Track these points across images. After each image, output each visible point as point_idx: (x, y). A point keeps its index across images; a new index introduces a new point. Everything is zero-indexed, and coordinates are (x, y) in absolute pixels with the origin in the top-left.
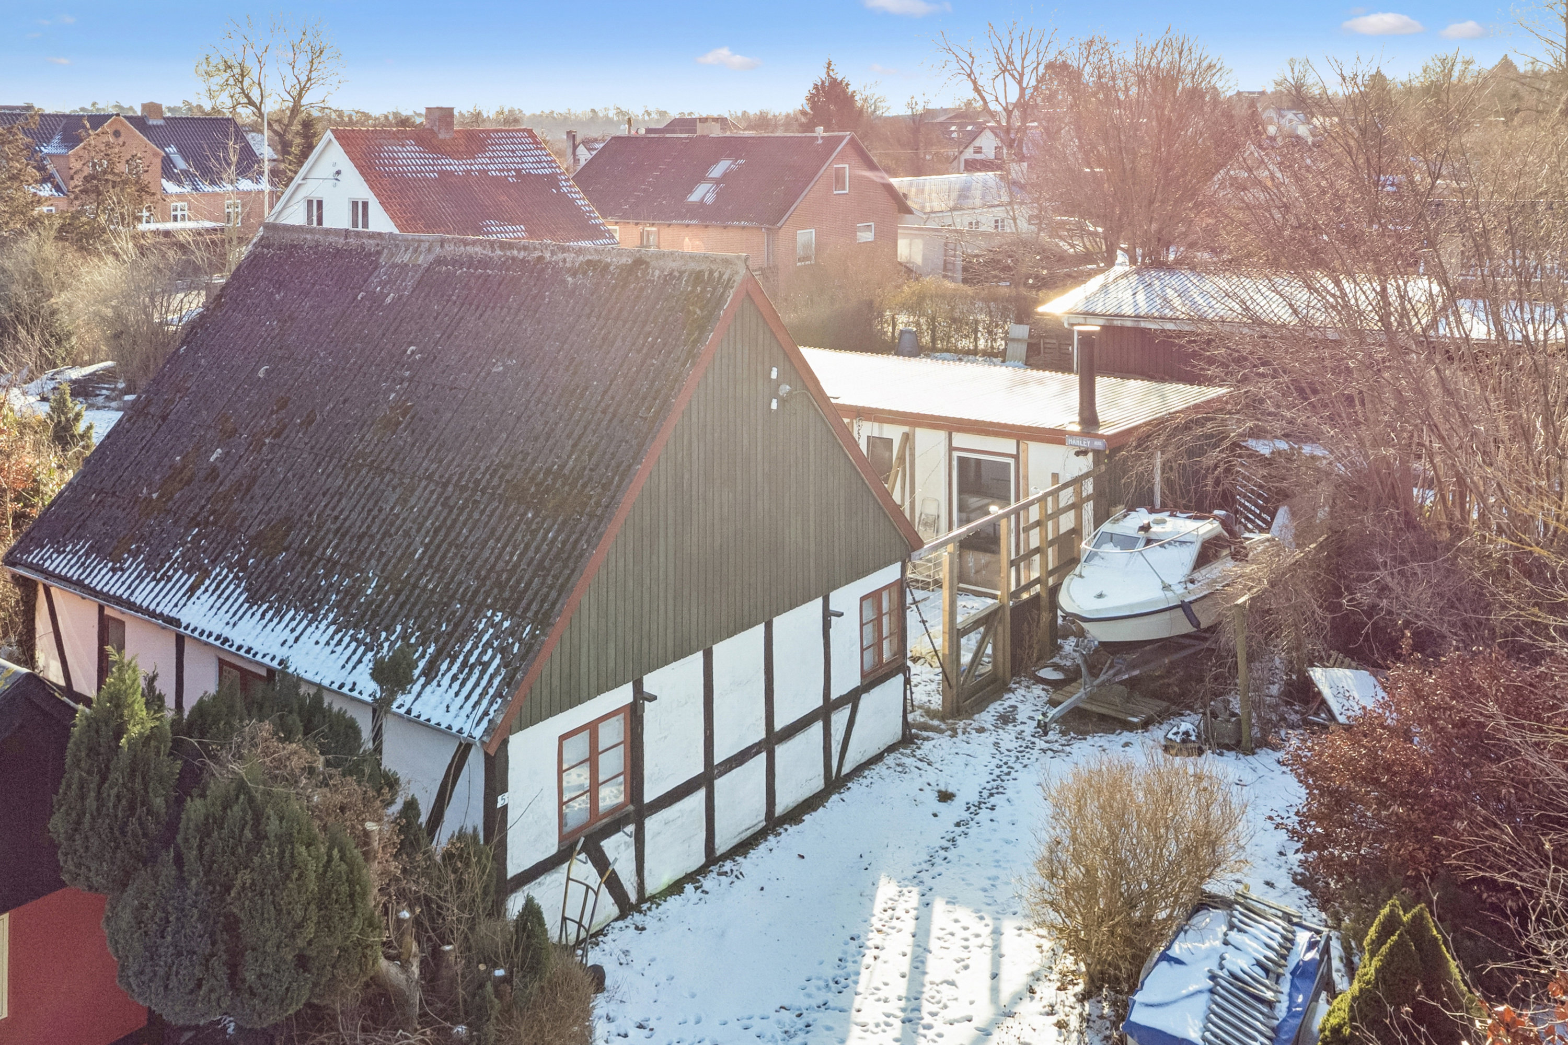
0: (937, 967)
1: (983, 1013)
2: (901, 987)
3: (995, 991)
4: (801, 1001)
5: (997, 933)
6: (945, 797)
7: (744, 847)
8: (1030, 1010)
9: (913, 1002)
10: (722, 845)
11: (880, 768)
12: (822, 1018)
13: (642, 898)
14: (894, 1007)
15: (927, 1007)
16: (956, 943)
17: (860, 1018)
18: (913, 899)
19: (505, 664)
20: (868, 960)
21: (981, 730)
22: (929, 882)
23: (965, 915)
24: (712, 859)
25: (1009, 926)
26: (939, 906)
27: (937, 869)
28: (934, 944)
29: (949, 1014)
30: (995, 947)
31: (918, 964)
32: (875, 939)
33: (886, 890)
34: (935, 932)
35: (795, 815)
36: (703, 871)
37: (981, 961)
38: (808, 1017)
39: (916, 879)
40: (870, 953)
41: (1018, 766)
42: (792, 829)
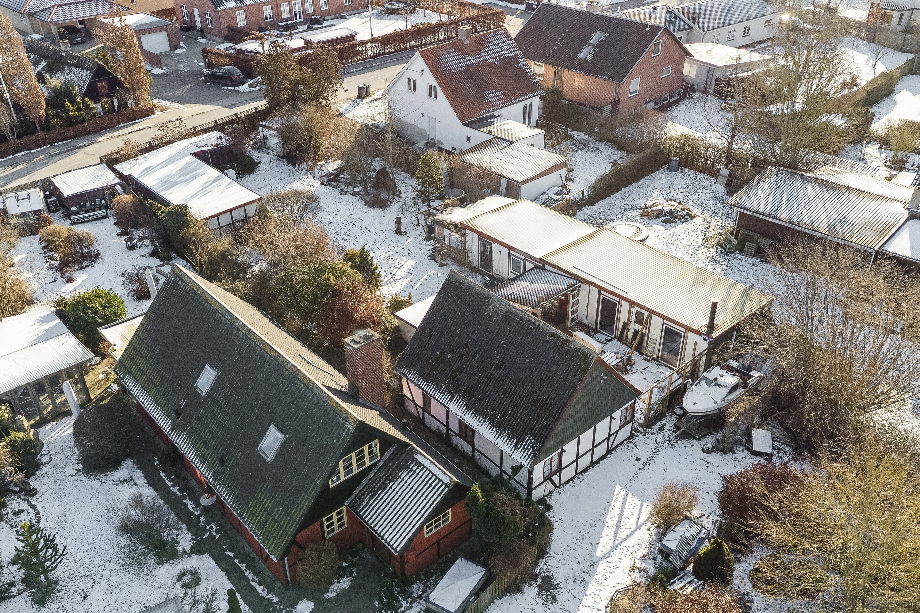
0: (626, 514)
1: (634, 527)
2: (616, 518)
3: (637, 522)
4: (595, 518)
5: (642, 506)
6: (638, 459)
7: (584, 471)
8: (644, 528)
9: (619, 521)
10: (579, 471)
11: (622, 447)
12: (599, 523)
13: (560, 485)
14: (615, 523)
15: (622, 524)
16: (632, 507)
17: (607, 524)
18: (623, 493)
19: (533, 451)
20: (611, 509)
21: (653, 434)
22: (629, 488)
23: (635, 499)
24: (576, 473)
25: (645, 504)
26: (630, 495)
27: (632, 484)
28: (626, 507)
29: (626, 526)
30: (640, 510)
31: (621, 513)
32: (613, 503)
33: (618, 489)
34: (627, 503)
35: (598, 462)
36: (574, 477)
37: (636, 513)
38: (596, 523)
39: (625, 487)
40: (612, 507)
41: (660, 449)
42: (597, 465)
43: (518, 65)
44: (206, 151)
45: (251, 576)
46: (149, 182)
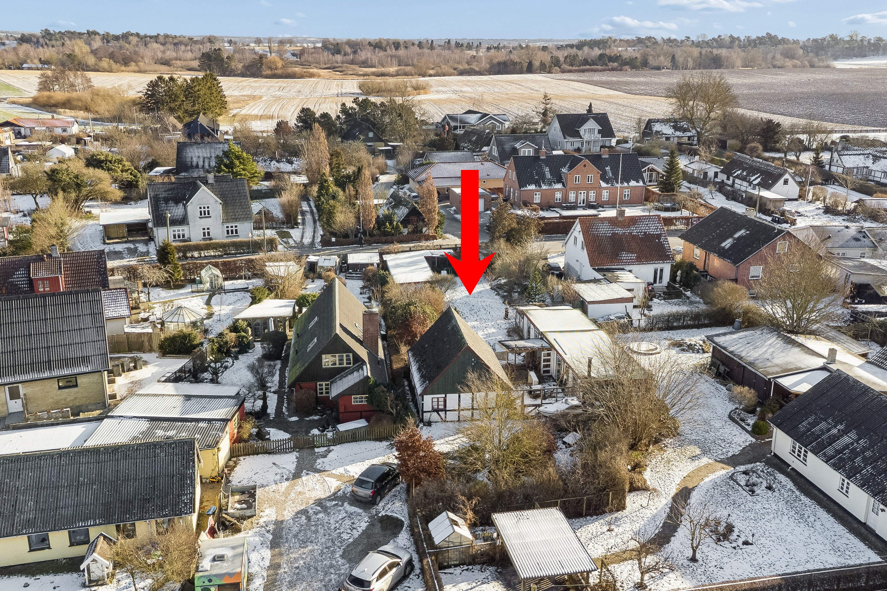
24: (459, 420)
43: (659, 241)
44: (435, 257)
45: (285, 405)
46: (389, 264)
